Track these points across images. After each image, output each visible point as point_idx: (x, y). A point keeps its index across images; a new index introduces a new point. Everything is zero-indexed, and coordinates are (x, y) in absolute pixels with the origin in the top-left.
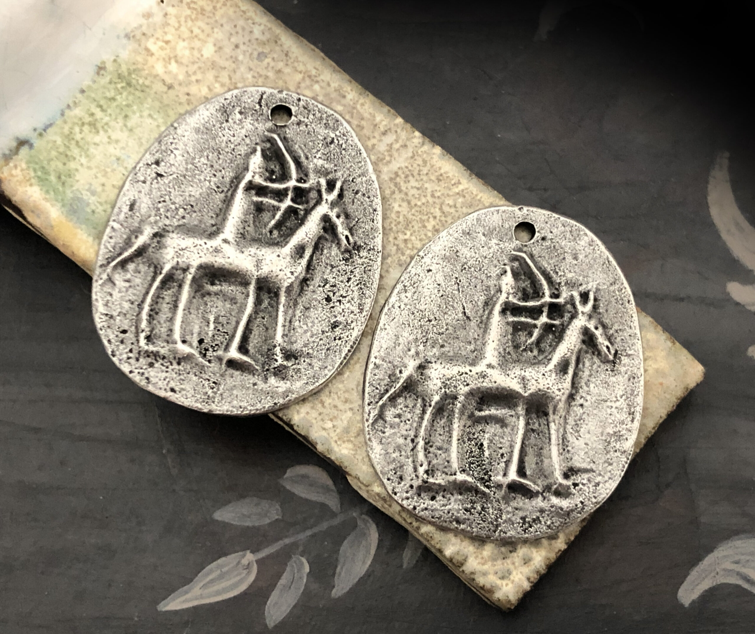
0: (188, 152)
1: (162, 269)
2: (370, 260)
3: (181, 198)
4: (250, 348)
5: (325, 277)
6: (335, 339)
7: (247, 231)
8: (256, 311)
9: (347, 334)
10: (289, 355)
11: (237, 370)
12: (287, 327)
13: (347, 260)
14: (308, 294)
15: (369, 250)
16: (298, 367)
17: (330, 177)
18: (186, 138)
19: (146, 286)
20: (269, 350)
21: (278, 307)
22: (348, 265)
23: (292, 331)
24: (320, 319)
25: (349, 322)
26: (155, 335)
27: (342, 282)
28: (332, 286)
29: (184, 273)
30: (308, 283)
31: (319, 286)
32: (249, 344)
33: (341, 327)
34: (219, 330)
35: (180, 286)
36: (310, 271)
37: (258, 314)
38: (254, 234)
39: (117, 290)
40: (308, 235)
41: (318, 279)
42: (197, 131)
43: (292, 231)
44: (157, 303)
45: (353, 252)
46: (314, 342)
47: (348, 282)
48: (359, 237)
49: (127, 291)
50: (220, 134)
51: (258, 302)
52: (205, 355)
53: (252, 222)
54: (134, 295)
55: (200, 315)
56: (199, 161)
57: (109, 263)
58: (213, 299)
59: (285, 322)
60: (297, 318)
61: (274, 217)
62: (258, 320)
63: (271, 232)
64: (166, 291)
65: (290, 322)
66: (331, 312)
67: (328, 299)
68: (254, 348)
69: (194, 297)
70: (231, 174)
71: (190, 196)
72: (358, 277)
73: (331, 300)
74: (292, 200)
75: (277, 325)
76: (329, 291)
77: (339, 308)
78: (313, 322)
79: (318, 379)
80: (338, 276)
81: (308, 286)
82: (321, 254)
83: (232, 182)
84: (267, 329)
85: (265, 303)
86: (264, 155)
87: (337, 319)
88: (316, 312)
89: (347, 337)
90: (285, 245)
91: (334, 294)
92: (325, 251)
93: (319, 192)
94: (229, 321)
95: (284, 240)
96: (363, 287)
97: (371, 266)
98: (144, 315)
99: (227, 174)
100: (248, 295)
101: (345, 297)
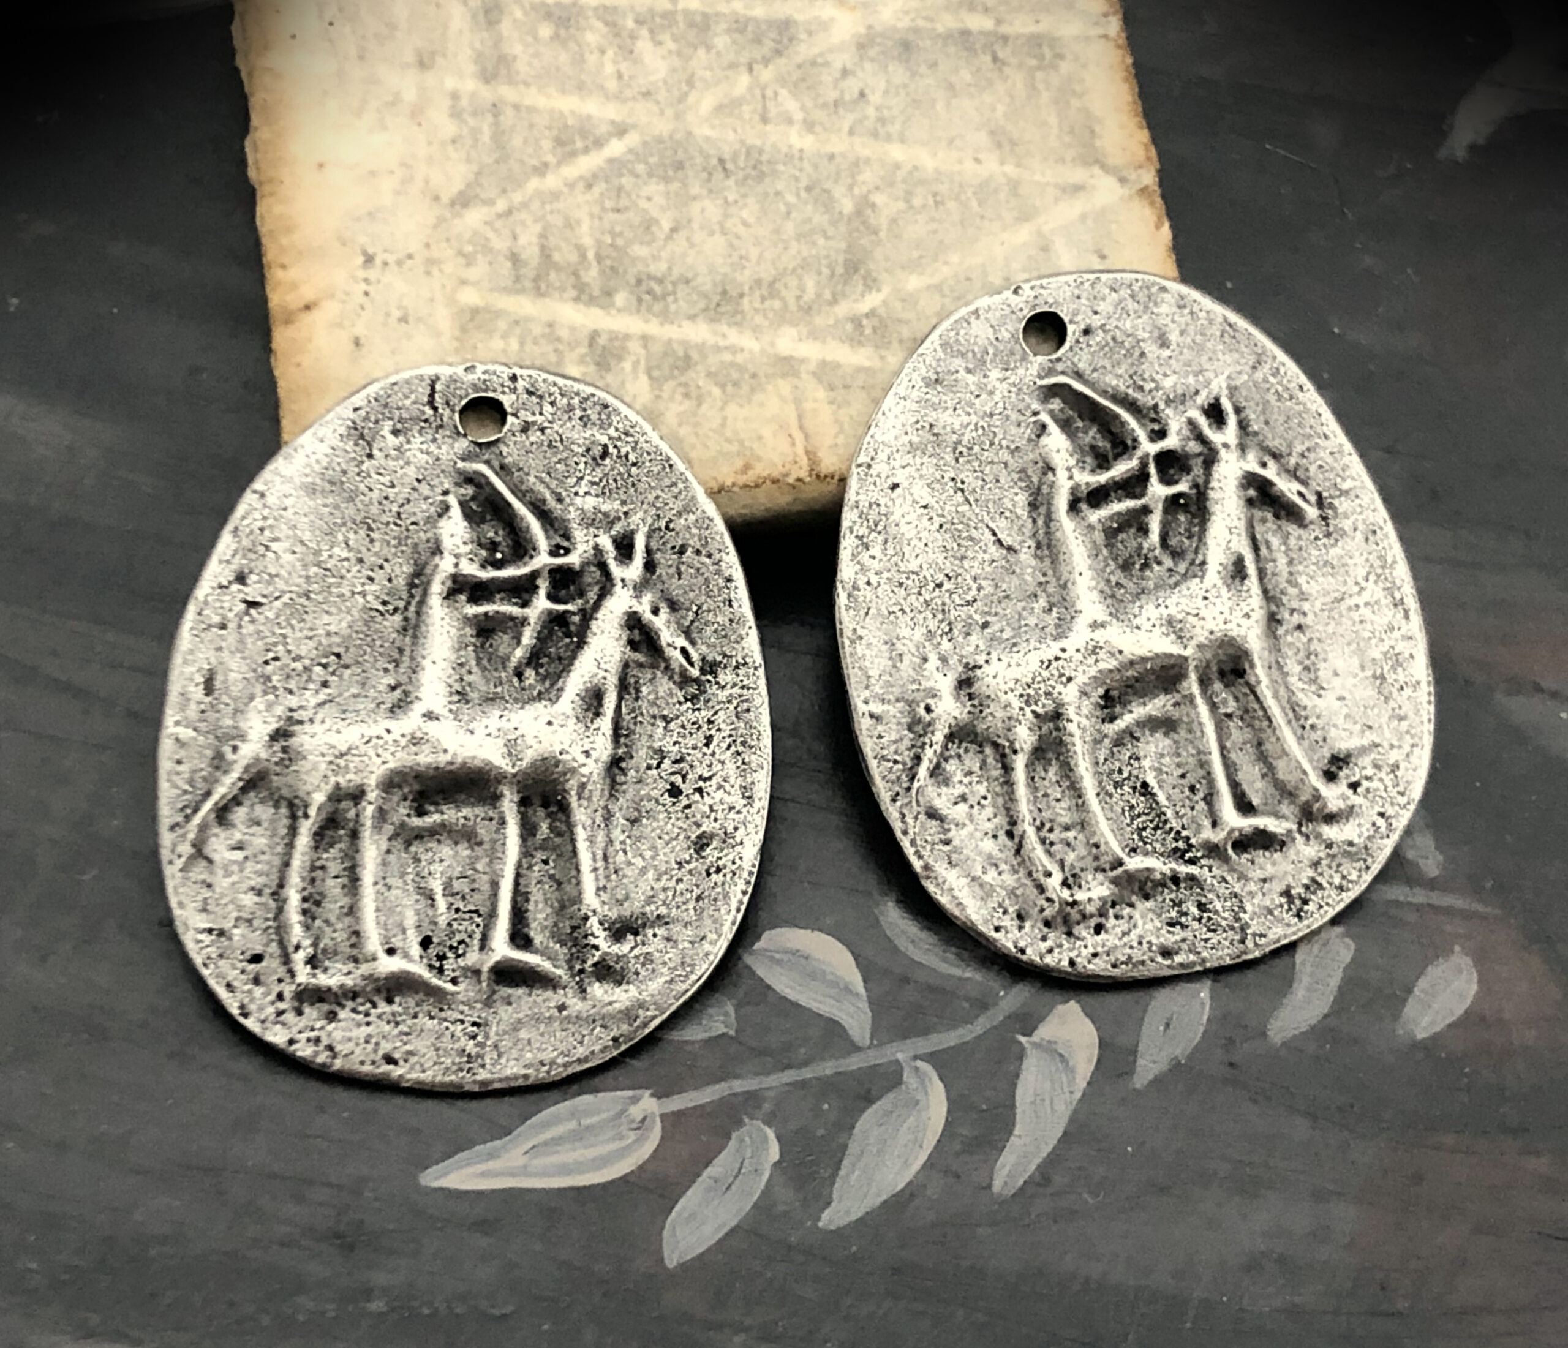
0: (302, 542)
1: (306, 806)
2: (743, 687)
3: (312, 644)
4: (532, 934)
5: (657, 745)
6: (709, 874)
7: (470, 684)
8: (526, 853)
9: (731, 857)
10: (620, 930)
11: (517, 986)
12: (601, 871)
13: (693, 699)
14: (629, 792)
15: (737, 667)
16: (645, 949)
17: (618, 528)
18: (290, 511)
19: (279, 849)
20: (574, 928)
21: (572, 833)
22: (699, 710)
23: (614, 877)
24: (666, 838)
25: (730, 830)
26: (324, 951)
27: (694, 748)
28: (676, 762)
29: (356, 804)
30: (623, 765)
31: (649, 767)
32: (528, 925)
33: (715, 844)
34: (457, 910)
35: (355, 835)
36: (622, 740)
37: (533, 856)
38: (484, 688)
39: (220, 872)
40: (602, 666)
41: (643, 753)
42: (311, 490)
43: (566, 663)
44: (313, 881)
45: (703, 678)
46: (664, 890)
47: (707, 745)
48: (708, 646)
49: (241, 871)
50: (362, 487)
51: (528, 830)
52: (441, 971)
53: (473, 663)
54: (260, 874)
55: (411, 887)
56: (330, 557)
57: (188, 818)
58: (430, 845)
59: (594, 860)
60: (618, 846)
61: (519, 643)
62: (536, 868)
63: (519, 675)
64: (326, 851)
65: (605, 858)
66: (687, 818)
67: (675, 792)
68: (542, 931)
69: (388, 852)
70: (405, 569)
71: (328, 634)
72: (727, 730)
73: (681, 792)
74: (551, 597)
75: (579, 871)
76: (673, 773)
77: (702, 806)
78: (653, 848)
79: (693, 966)
80: (684, 736)
81: (623, 772)
82: (637, 699)
83: (411, 585)
84: (559, 884)
85: (544, 828)
86: (469, 515)
87: (703, 828)
88: (655, 824)
89: (734, 863)
90: (558, 698)
91: (684, 777)
92: (644, 690)
93: (603, 566)
94: (476, 886)
95: (552, 685)
96: (740, 749)
97: (747, 701)
98: (293, 916)
99: (398, 571)
100: (503, 822)
101: (710, 778)
